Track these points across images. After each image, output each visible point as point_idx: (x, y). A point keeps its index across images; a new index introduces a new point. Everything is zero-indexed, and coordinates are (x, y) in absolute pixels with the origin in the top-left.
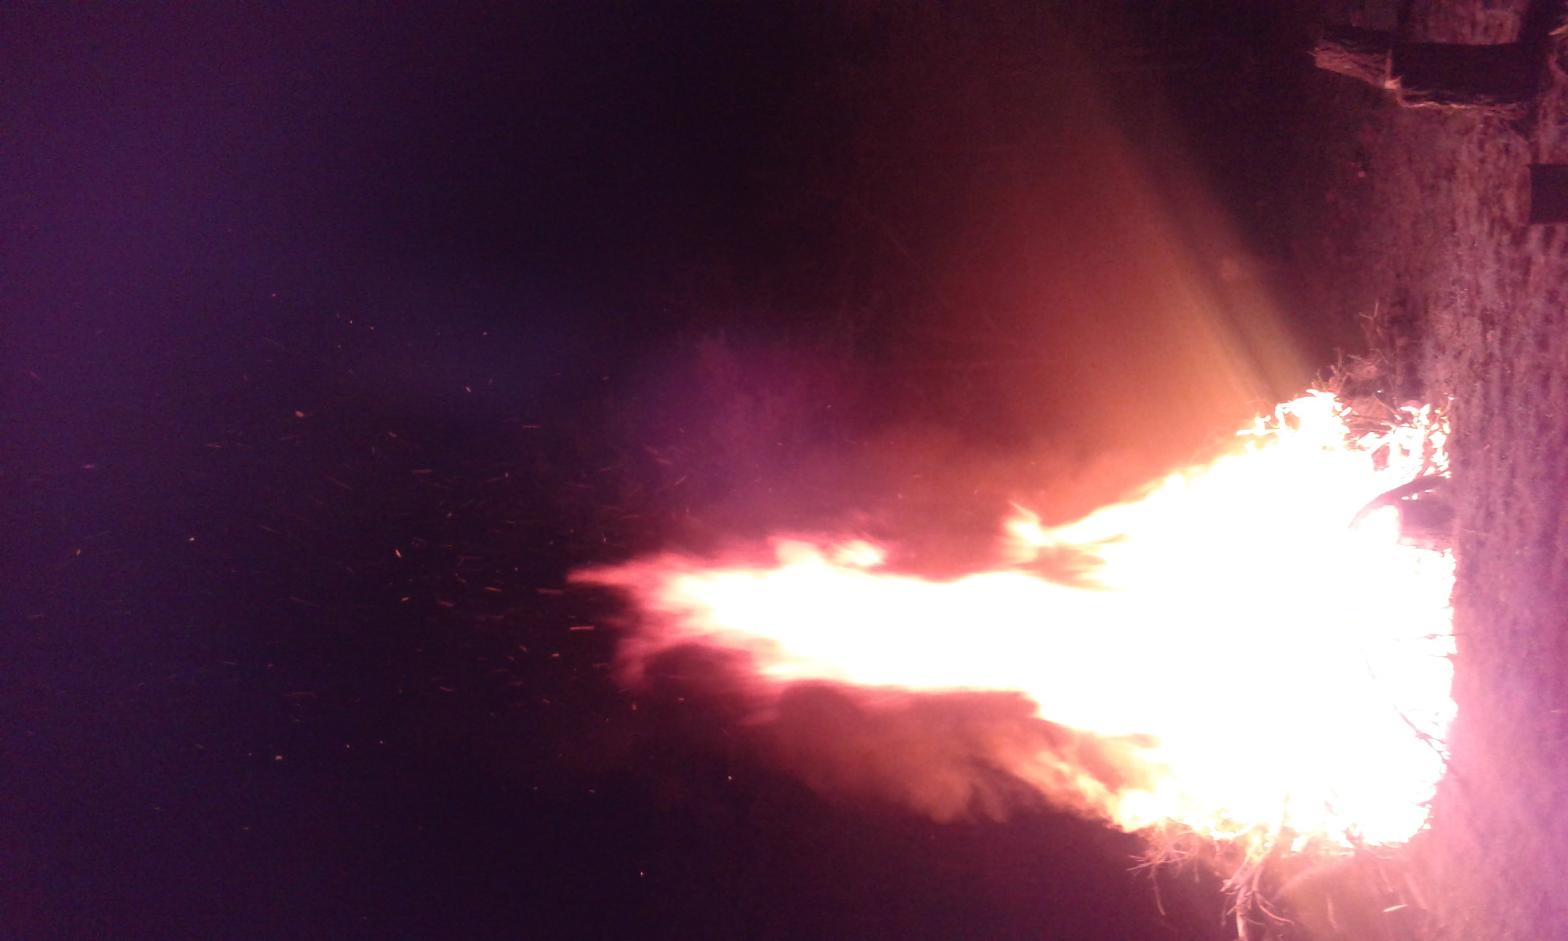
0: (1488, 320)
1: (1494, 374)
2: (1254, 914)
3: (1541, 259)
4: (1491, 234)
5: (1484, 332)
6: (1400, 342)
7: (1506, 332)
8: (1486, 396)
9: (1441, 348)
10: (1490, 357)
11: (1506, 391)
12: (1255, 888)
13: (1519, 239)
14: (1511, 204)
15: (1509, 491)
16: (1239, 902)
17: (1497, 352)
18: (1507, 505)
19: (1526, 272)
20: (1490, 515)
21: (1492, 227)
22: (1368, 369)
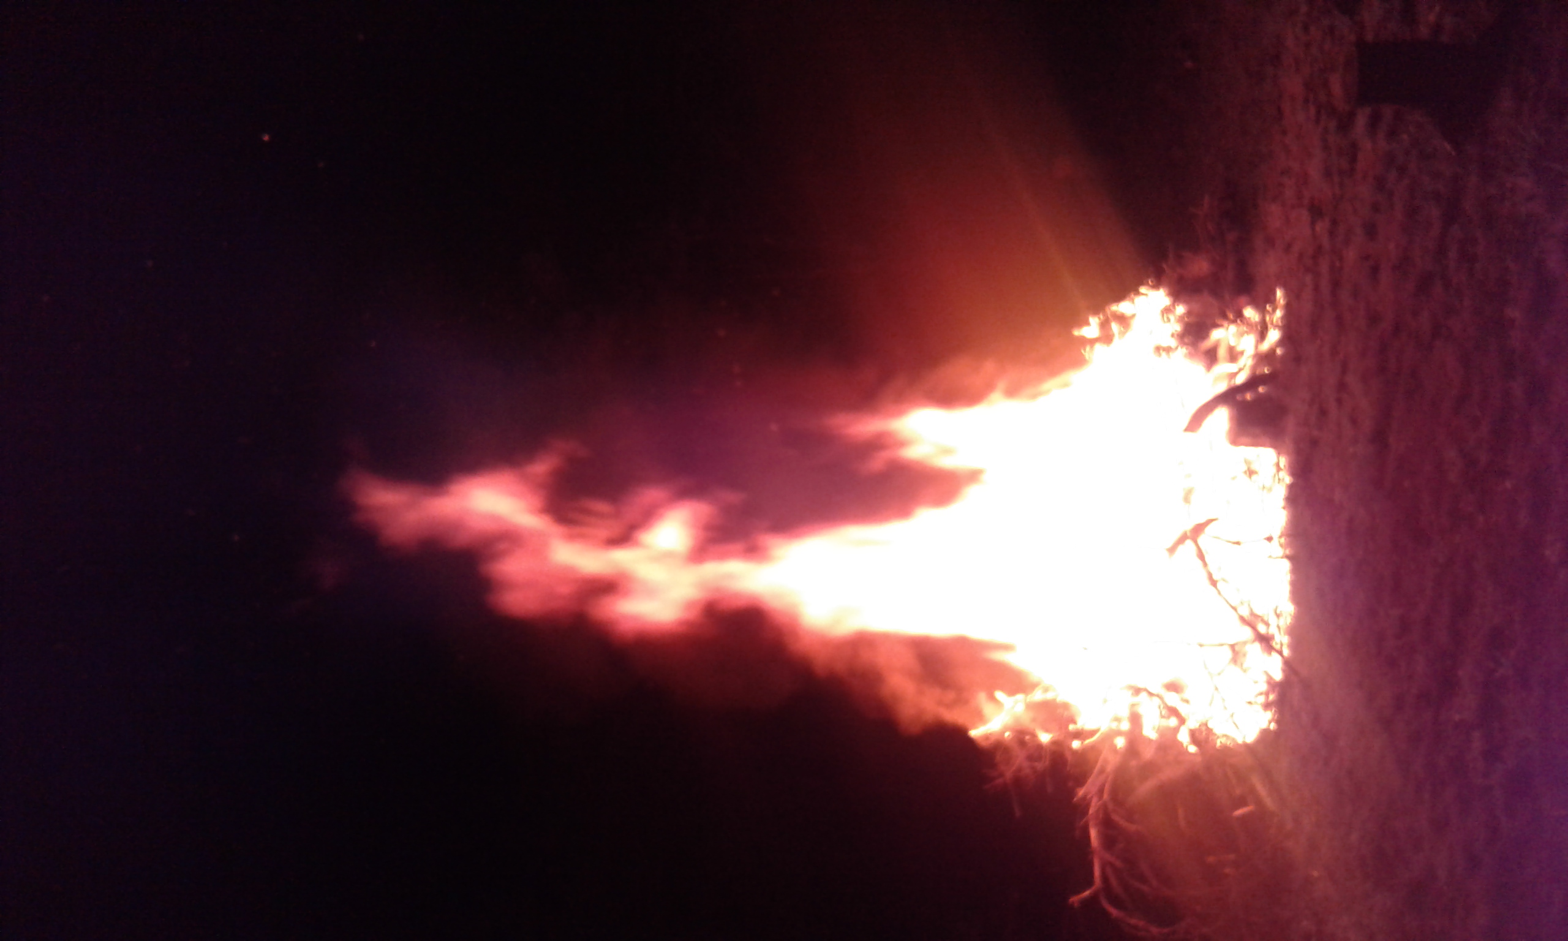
0: (1316, 211)
1: (1324, 268)
2: (1107, 824)
3: (1366, 145)
4: (1317, 121)
5: (1313, 223)
6: (1231, 236)
7: (1334, 222)
8: (1316, 288)
9: (1270, 241)
10: (1320, 248)
11: (1336, 284)
12: (1106, 796)
13: (1345, 124)
14: (1337, 88)
15: (1342, 386)
16: (1091, 812)
17: (1326, 242)
18: (1339, 401)
19: (1353, 159)
20: (1323, 412)
21: (1318, 112)
22: (1200, 266)
